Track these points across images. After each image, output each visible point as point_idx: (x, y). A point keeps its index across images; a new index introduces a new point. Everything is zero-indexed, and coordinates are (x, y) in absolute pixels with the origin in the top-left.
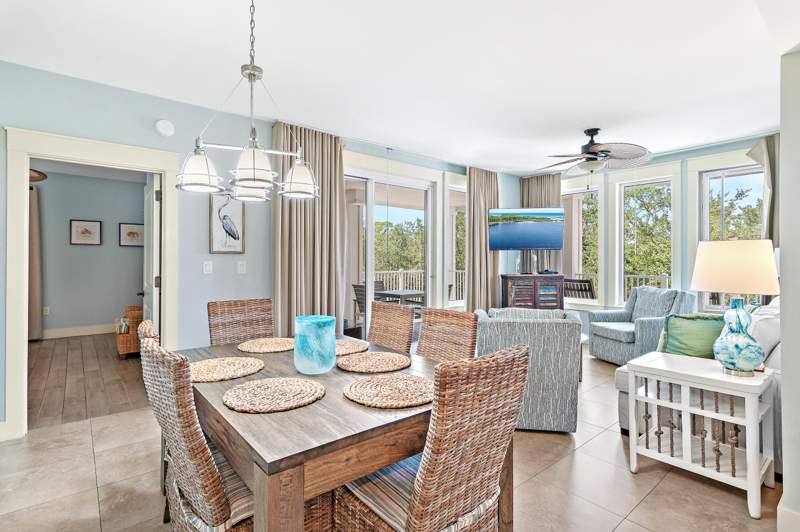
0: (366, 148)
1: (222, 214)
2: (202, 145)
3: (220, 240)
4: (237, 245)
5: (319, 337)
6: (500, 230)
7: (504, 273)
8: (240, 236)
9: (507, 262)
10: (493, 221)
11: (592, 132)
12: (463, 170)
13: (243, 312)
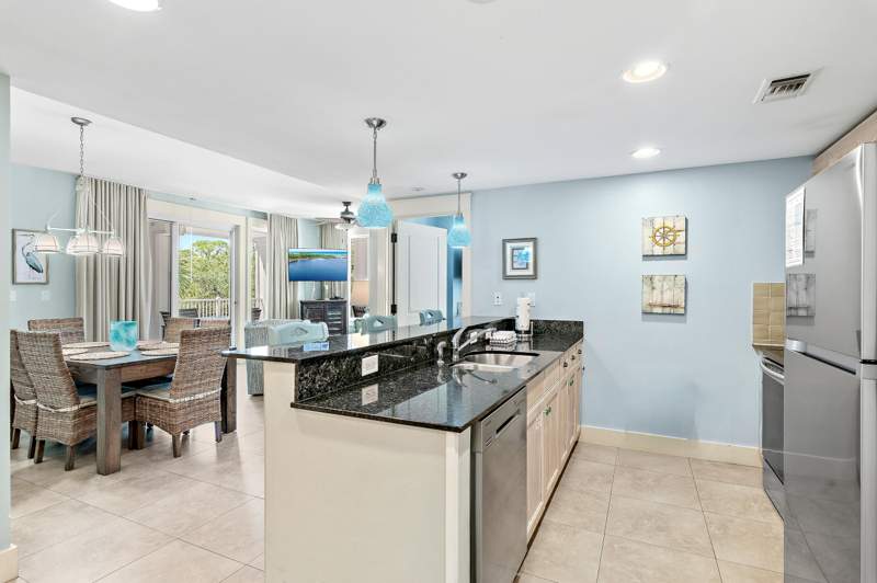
0: (170, 198)
1: (25, 252)
2: (49, 228)
3: (23, 271)
4: (41, 277)
5: (126, 331)
6: (298, 266)
7: (303, 300)
8: (44, 268)
9: (305, 291)
10: (292, 258)
11: (347, 204)
12: (264, 216)
13: (58, 327)
